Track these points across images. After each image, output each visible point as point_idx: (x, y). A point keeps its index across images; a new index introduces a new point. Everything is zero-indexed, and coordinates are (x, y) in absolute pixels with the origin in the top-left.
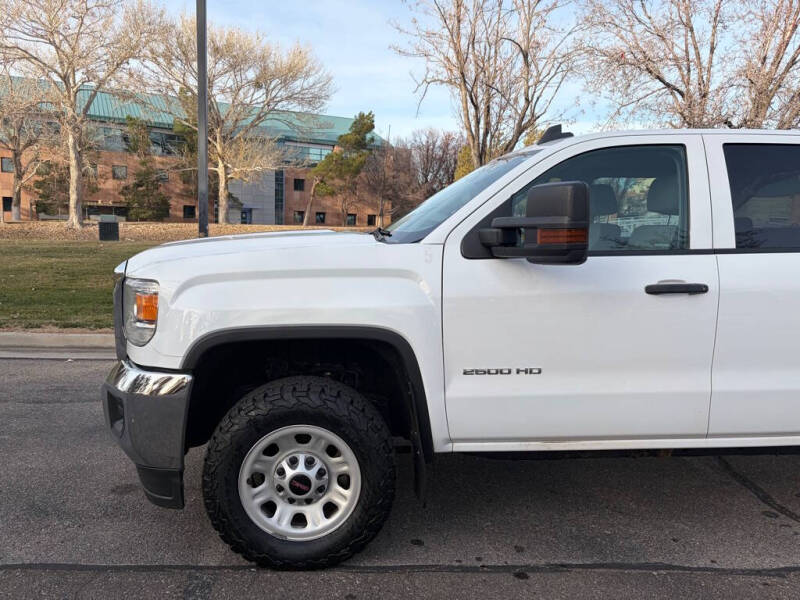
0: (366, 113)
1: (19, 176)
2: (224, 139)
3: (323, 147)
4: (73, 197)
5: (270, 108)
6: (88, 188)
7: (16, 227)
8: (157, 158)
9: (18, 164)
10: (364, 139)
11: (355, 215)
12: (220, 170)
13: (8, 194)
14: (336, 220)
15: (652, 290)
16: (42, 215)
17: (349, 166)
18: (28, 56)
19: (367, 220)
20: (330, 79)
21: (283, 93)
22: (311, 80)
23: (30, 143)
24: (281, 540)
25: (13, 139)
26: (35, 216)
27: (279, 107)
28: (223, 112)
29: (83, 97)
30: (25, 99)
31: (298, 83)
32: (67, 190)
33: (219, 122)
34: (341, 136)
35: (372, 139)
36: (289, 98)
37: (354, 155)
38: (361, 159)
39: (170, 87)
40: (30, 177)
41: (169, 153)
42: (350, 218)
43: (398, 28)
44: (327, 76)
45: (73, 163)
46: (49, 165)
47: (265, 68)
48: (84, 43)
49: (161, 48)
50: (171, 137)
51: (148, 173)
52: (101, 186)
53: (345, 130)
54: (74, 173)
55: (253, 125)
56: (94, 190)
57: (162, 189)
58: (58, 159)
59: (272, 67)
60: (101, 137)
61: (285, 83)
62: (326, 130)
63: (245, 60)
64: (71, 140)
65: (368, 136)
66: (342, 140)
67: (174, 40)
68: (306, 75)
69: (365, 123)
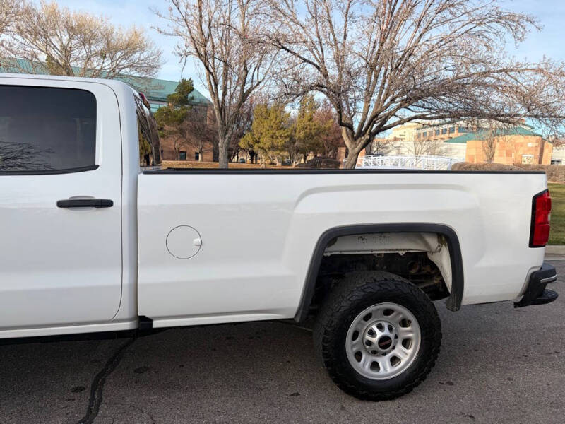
0: (187, 79)
3: (161, 103)
10: (186, 97)
11: (186, 152)
14: (171, 155)
17: (175, 116)
19: (194, 156)
20: (160, 54)
21: (124, 63)
22: (145, 54)
27: (123, 72)
31: (137, 55)
34: (170, 95)
35: (193, 98)
36: (130, 66)
37: (179, 109)
38: (184, 112)
39: (35, 55)
42: (182, 154)
43: (157, 14)
44: (158, 52)
47: (108, 43)
53: (172, 91)
59: (114, 42)
61: (125, 56)
62: (158, 91)
63: (93, 37)
65: (190, 95)
66: (170, 98)
67: (35, 19)
68: (142, 50)
69: (186, 87)
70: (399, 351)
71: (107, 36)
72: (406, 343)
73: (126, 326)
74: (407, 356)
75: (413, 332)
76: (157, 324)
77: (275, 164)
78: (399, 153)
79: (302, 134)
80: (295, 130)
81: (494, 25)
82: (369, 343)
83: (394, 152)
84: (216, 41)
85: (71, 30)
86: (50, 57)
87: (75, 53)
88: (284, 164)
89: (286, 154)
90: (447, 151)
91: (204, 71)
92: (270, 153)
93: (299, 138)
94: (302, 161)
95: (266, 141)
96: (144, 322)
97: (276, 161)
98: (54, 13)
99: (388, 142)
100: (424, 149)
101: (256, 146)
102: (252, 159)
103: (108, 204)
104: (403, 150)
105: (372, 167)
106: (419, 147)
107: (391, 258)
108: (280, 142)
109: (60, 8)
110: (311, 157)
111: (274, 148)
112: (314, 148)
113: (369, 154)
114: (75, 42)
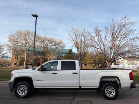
0: (71, 49)
1: (18, 60)
2: (49, 53)
4: (25, 63)
5: (56, 48)
6: (27, 61)
7: (16, 67)
8: (38, 56)
9: (18, 58)
12: (48, 58)
13: (15, 62)
15: (52, 74)
16: (20, 66)
18: (20, 42)
20: (65, 44)
21: (58, 46)
22: (63, 44)
23: (20, 55)
24: (20, 95)
25: (17, 54)
26: (19, 66)
28: (49, 49)
29: (28, 48)
30: (19, 48)
32: (24, 61)
33: (48, 51)
36: (59, 47)
37: (69, 55)
39: (41, 46)
40: (19, 60)
41: (41, 55)
45: (26, 57)
46: (22, 58)
48: (29, 41)
49: (40, 41)
50: (41, 53)
51: (37, 59)
52: (30, 61)
53: (68, 51)
54: (25, 59)
55: (53, 51)
56: (29, 61)
57: (39, 61)
58: (23, 57)
59: (56, 43)
60: (31, 53)
61: (58, 45)
62: (65, 51)
63: (53, 42)
64: (25, 54)
65: (71, 52)
66: (67, 53)
67: (42, 39)
68: (62, 44)
69: (71, 51)
70: (113, 93)
71: (55, 41)
72: (114, 92)
73: (79, 88)
74: (114, 94)
75: (114, 91)
76: (82, 88)
77: (91, 67)
78: (123, 64)
79: (97, 60)
80: (96, 59)
81: (136, 39)
82: (108, 92)
83: (122, 64)
84: (79, 44)
85: (48, 41)
86: (44, 46)
87: (49, 45)
88: (93, 67)
89: (94, 64)
90: (137, 63)
91: (77, 49)
92: (90, 65)
93: (97, 61)
94: (98, 66)
95: (89, 62)
96: (80, 87)
97: (91, 66)
98: (45, 38)
99: (120, 61)
100: (130, 63)
101: (86, 63)
102: (85, 66)
103: (77, 73)
104: (124, 63)
105: (116, 68)
106: (129, 63)
107: (111, 81)
108: (92, 62)
109: (47, 37)
110: (100, 65)
111: (90, 63)
112: (101, 63)
113: (115, 64)
114: (49, 43)
